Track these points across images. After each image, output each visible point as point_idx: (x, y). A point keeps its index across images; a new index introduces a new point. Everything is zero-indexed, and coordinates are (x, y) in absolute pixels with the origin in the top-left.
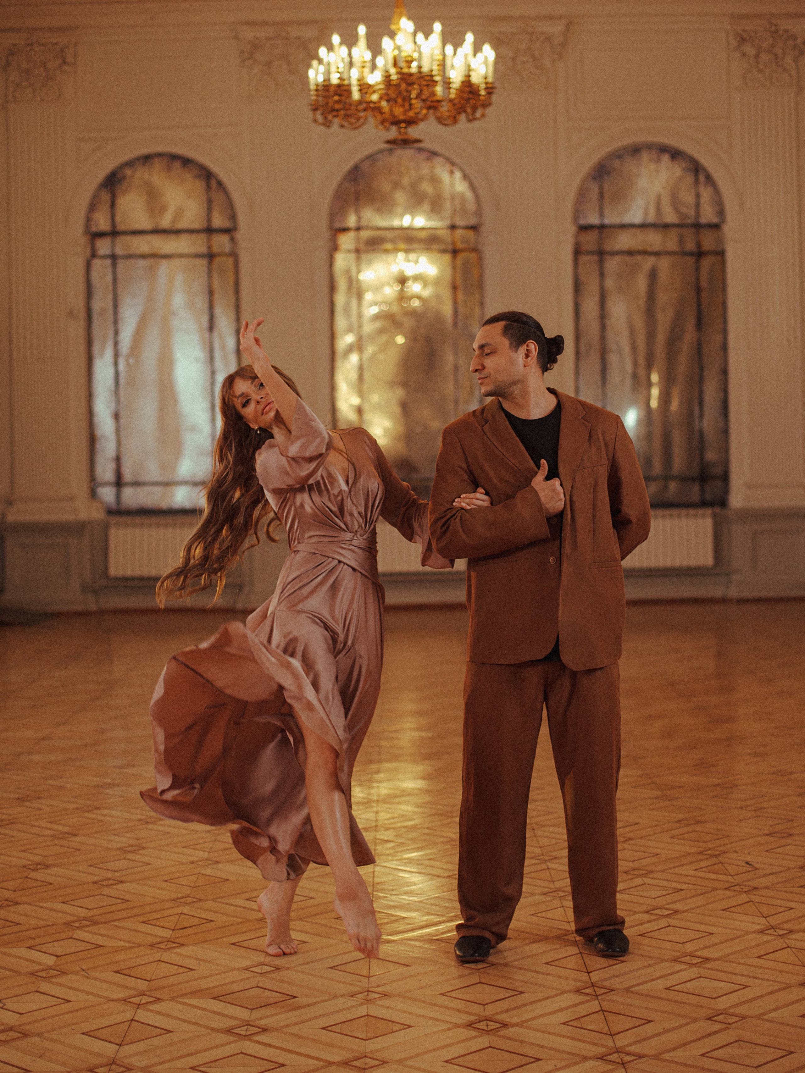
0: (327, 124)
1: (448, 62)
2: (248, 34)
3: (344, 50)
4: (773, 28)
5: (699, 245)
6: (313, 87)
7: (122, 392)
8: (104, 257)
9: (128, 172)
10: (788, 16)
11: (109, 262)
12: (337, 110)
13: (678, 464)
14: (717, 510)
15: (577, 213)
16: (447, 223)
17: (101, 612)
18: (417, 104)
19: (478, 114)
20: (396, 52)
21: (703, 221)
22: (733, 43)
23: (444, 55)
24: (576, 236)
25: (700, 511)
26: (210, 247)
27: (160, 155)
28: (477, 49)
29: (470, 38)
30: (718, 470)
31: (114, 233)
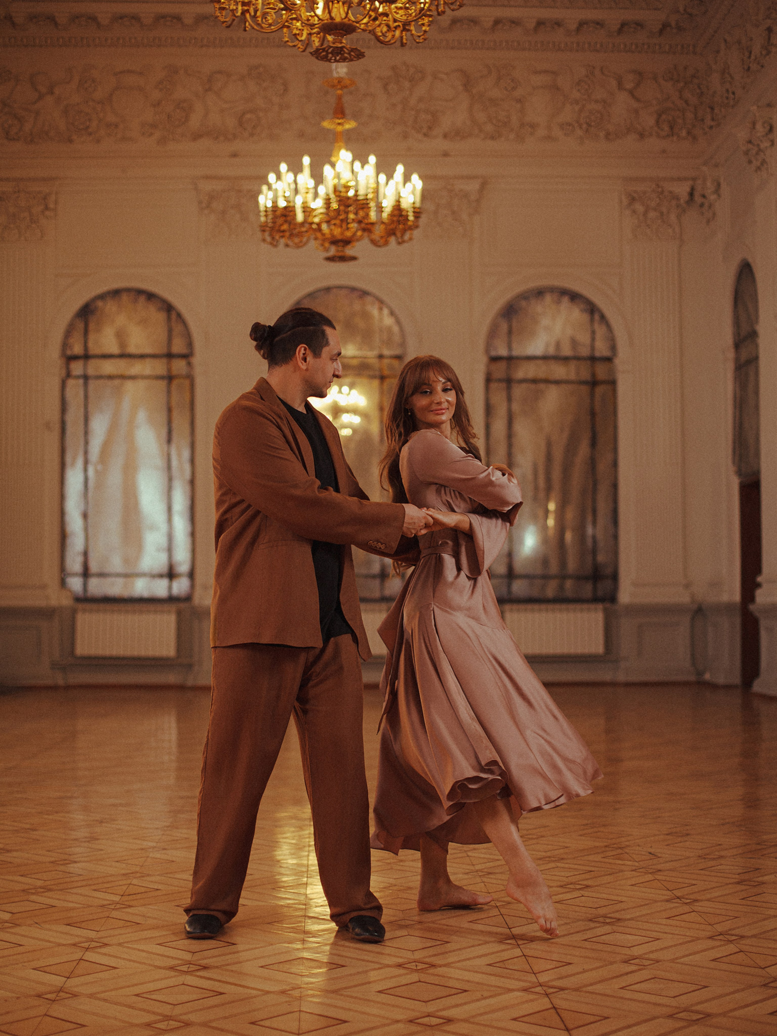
0: (274, 243)
1: (381, 190)
2: (207, 186)
3: (290, 177)
4: (660, 189)
5: (594, 375)
6: (262, 208)
7: (90, 494)
8: (78, 377)
9: (100, 304)
10: (672, 179)
11: (81, 381)
12: (284, 231)
13: (572, 565)
14: (608, 605)
15: (488, 346)
16: (375, 353)
17: (68, 688)
18: (354, 226)
19: (407, 237)
20: (336, 181)
21: (597, 354)
22: (625, 201)
23: (378, 183)
24: (488, 366)
25: (592, 606)
26: (169, 370)
27: (128, 290)
28: (407, 178)
29: (400, 169)
30: (609, 571)
31: (86, 357)
